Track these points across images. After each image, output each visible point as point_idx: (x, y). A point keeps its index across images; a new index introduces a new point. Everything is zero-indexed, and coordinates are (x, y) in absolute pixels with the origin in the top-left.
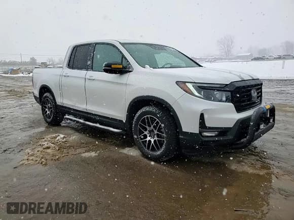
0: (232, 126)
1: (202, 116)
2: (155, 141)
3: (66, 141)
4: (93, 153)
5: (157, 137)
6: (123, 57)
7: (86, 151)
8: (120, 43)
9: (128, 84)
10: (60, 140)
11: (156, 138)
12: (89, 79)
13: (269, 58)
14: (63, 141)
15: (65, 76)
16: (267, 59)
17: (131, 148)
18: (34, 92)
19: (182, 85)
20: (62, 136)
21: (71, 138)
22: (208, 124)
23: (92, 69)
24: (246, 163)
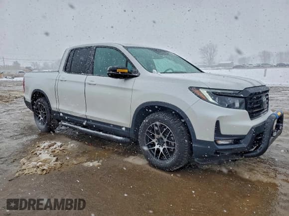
0: (246, 134)
1: (218, 123)
2: (164, 149)
3: (64, 150)
4: (97, 162)
5: (167, 145)
6: (128, 61)
7: (88, 161)
8: (124, 46)
9: (135, 90)
10: (57, 148)
11: (165, 146)
12: (90, 84)
13: (250, 66)
14: (61, 149)
15: (62, 81)
16: (248, 67)
17: (135, 157)
18: (26, 97)
19: (196, 91)
20: (59, 144)
21: (69, 146)
22: (223, 132)
23: (92, 73)
24: (258, 171)
